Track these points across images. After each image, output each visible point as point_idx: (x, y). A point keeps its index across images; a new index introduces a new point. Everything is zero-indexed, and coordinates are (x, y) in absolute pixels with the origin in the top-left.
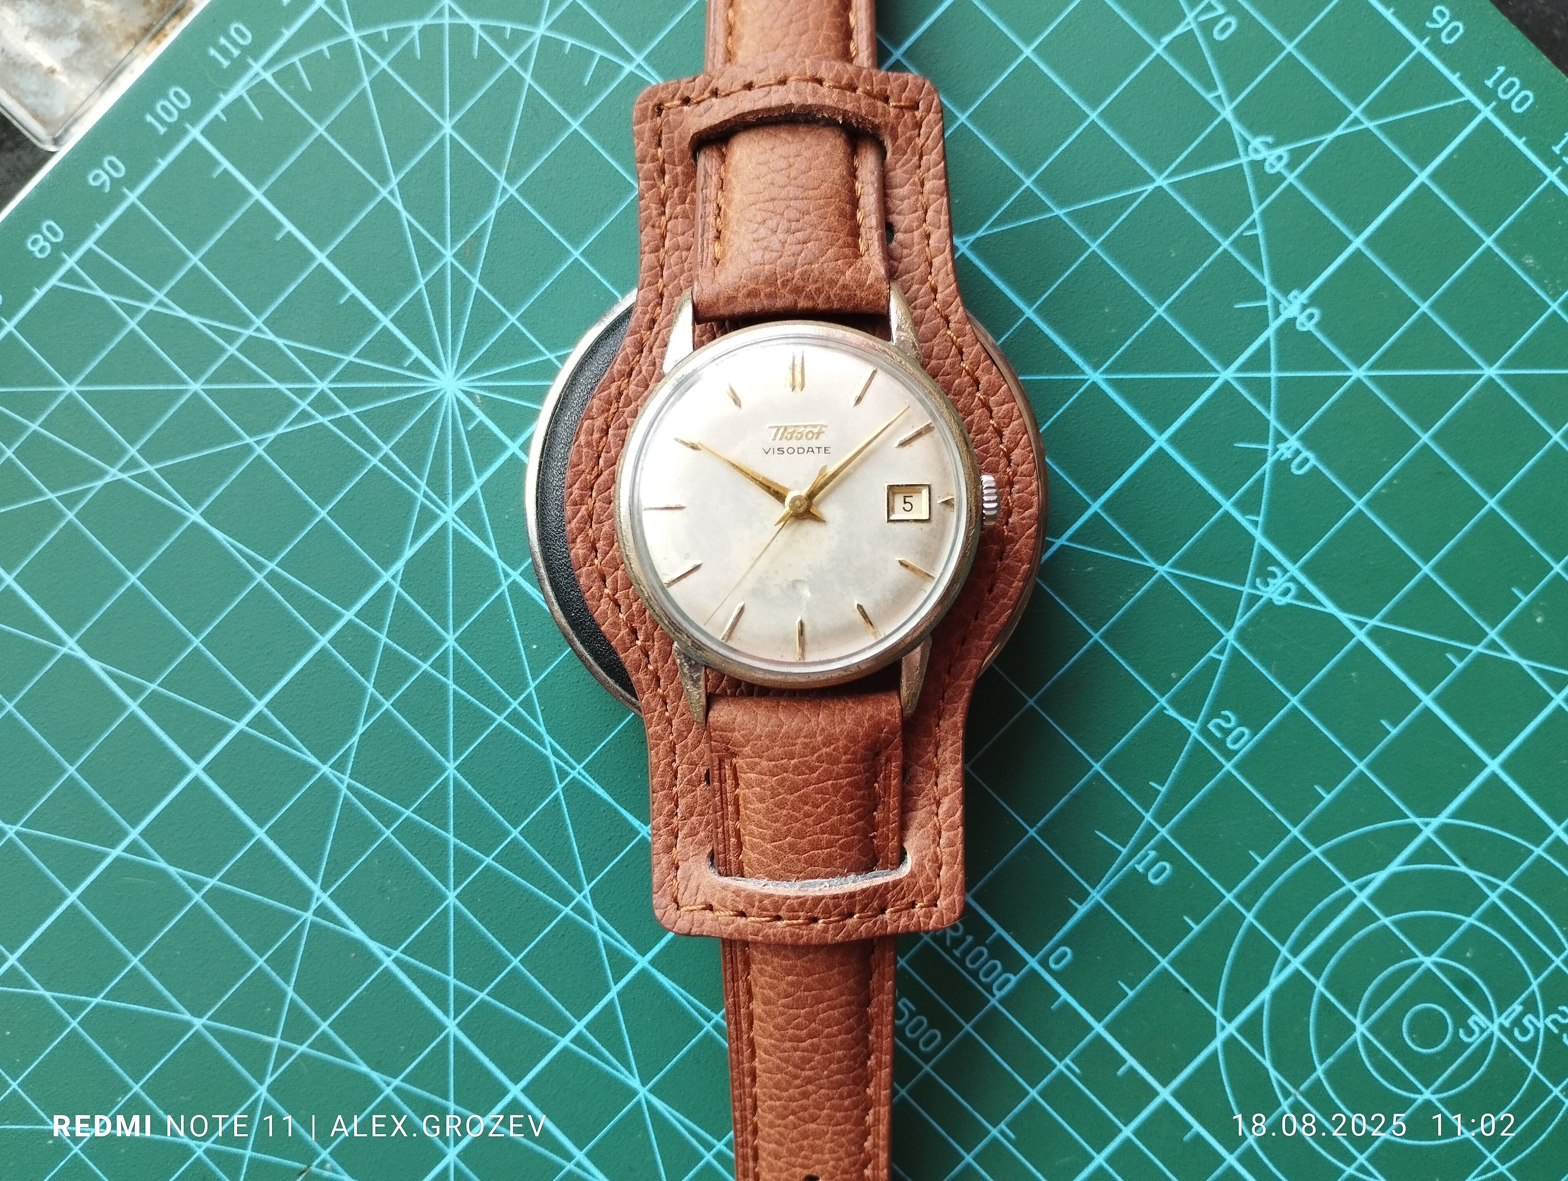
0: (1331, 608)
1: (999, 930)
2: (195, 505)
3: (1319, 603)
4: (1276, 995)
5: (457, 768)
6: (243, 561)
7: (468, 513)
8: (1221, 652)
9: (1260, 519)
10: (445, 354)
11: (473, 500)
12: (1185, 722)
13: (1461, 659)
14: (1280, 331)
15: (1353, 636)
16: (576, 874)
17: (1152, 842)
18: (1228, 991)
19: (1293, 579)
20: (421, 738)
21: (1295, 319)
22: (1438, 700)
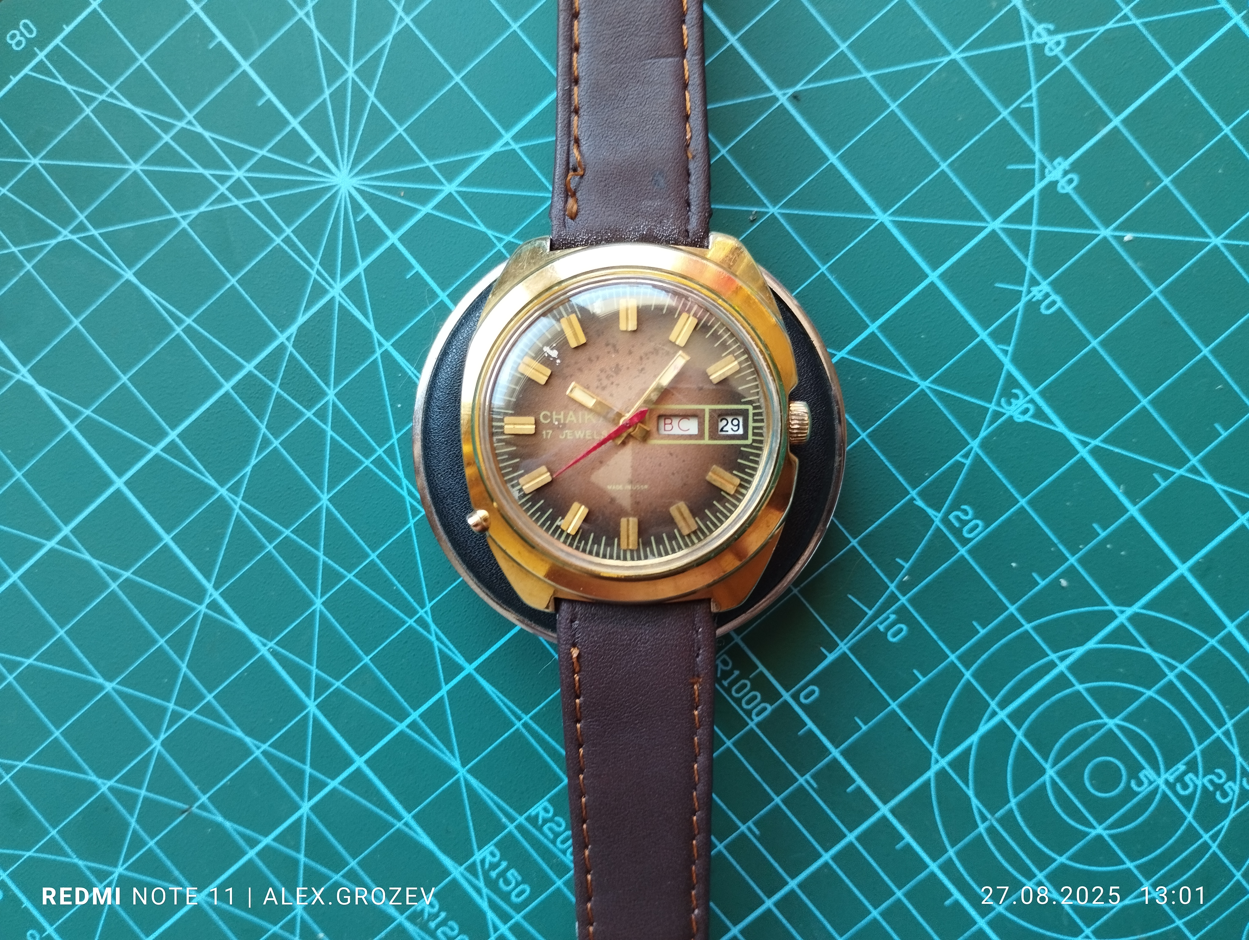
0: (1061, 427)
1: (762, 668)
2: (130, 266)
3: (1052, 423)
4: (983, 739)
5: (330, 500)
6: (166, 315)
7: (353, 290)
8: (966, 456)
9: (1010, 349)
10: (342, 154)
11: (357, 280)
12: (930, 512)
13: (1165, 478)
14: (1043, 191)
15: (1077, 452)
16: (421, 593)
17: (894, 608)
18: (944, 732)
19: (1032, 401)
20: (302, 473)
21: (1056, 182)
22: (1143, 511)
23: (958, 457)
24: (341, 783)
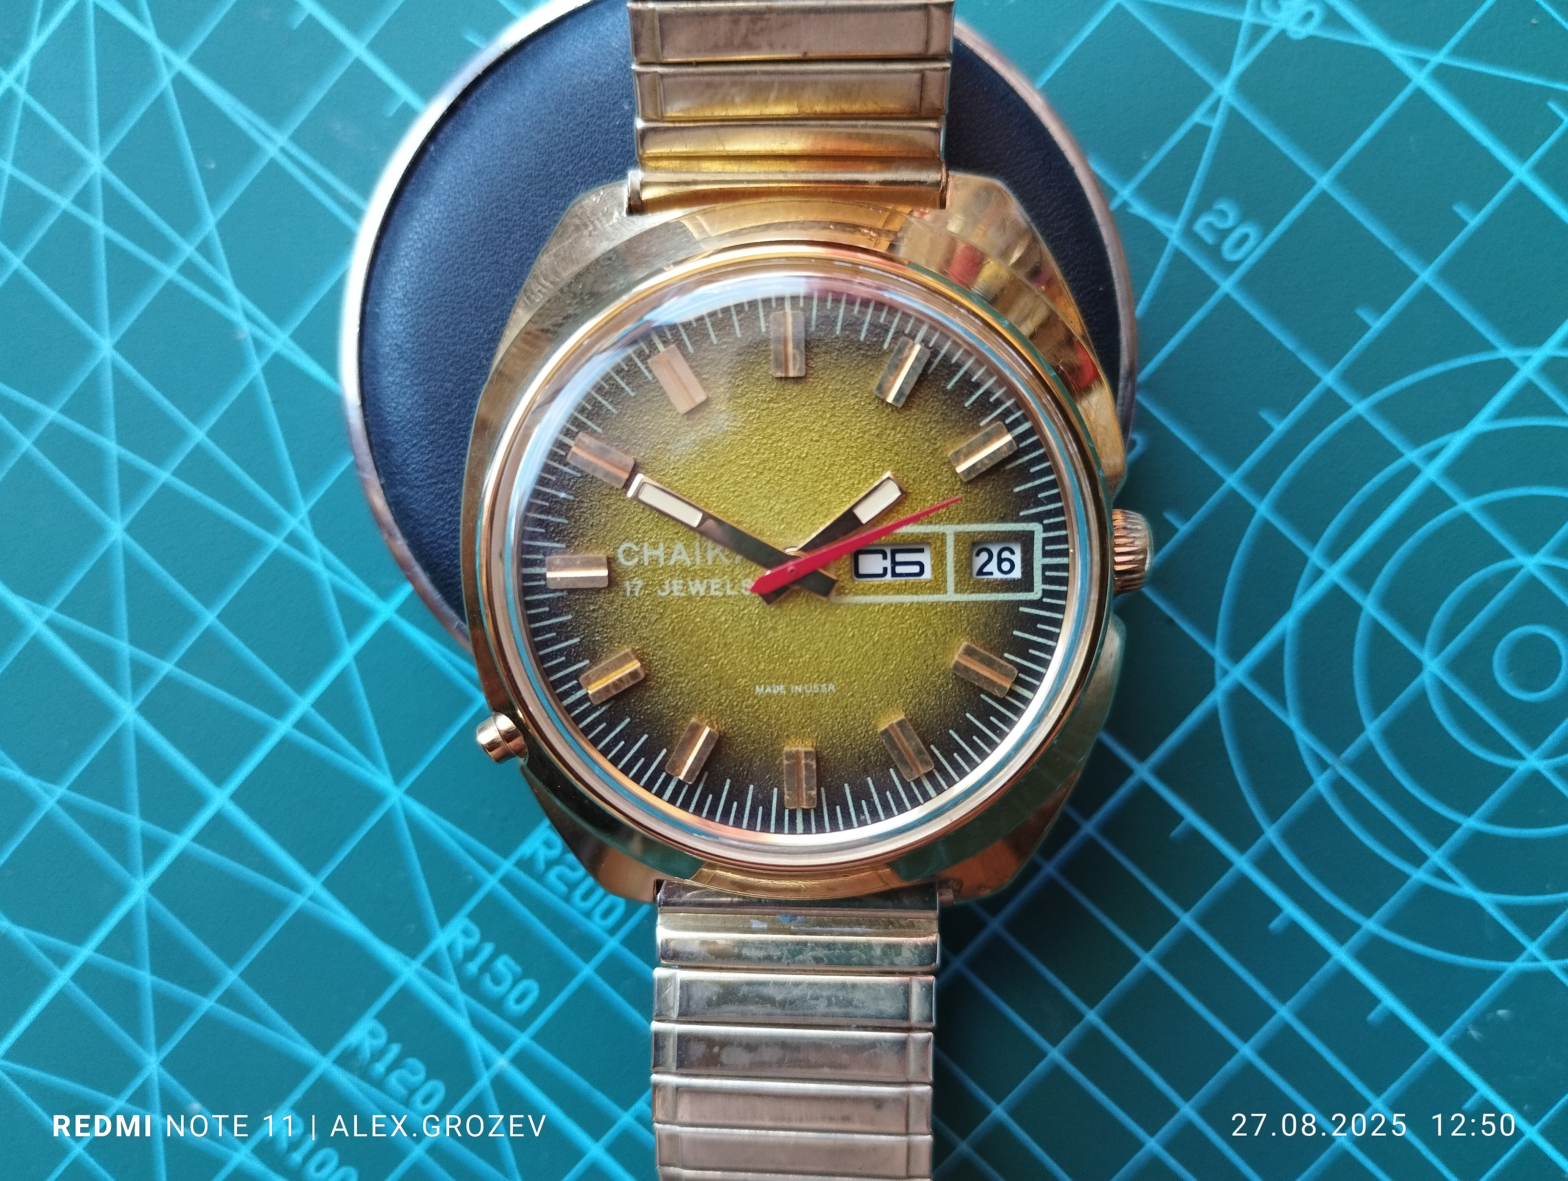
0: (1373, 38)
3: (1357, 33)
4: (1303, 623)
5: (116, 347)
8: (1211, 113)
15: (1407, 81)
16: (287, 489)
18: (1232, 616)
22: (1538, 171)
23: (1197, 117)
24: (197, 839)
